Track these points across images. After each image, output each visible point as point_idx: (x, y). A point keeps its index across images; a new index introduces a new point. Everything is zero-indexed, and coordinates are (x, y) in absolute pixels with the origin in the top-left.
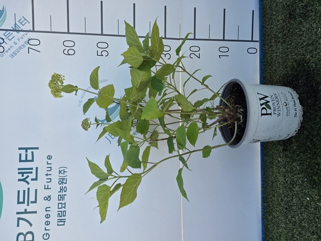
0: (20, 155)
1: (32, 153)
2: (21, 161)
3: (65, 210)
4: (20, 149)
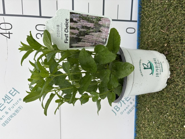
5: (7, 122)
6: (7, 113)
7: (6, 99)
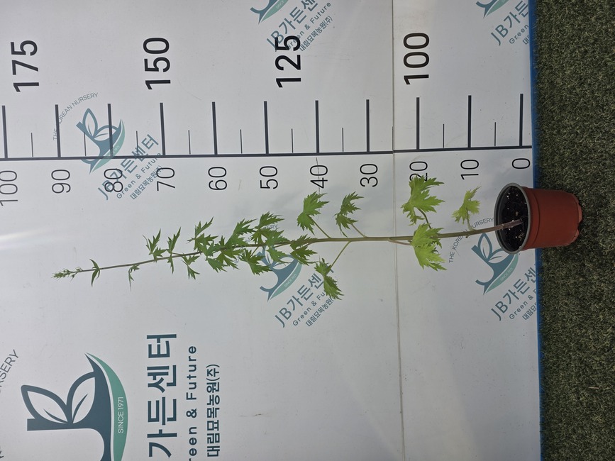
0: (150, 346)
1: (167, 343)
2: (151, 356)
3: (218, 432)
4: (149, 337)
5: (313, 319)
6: (314, 304)
7: (314, 280)
